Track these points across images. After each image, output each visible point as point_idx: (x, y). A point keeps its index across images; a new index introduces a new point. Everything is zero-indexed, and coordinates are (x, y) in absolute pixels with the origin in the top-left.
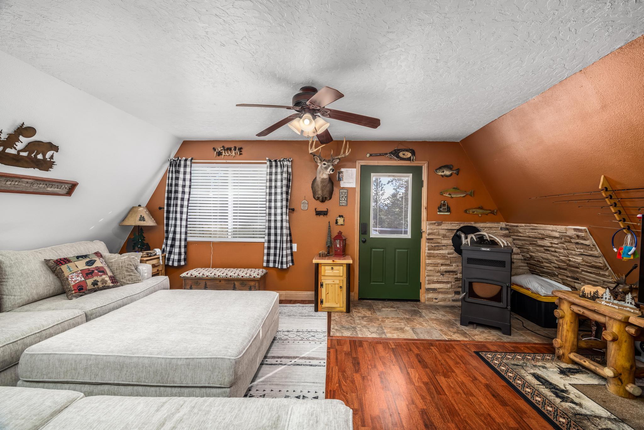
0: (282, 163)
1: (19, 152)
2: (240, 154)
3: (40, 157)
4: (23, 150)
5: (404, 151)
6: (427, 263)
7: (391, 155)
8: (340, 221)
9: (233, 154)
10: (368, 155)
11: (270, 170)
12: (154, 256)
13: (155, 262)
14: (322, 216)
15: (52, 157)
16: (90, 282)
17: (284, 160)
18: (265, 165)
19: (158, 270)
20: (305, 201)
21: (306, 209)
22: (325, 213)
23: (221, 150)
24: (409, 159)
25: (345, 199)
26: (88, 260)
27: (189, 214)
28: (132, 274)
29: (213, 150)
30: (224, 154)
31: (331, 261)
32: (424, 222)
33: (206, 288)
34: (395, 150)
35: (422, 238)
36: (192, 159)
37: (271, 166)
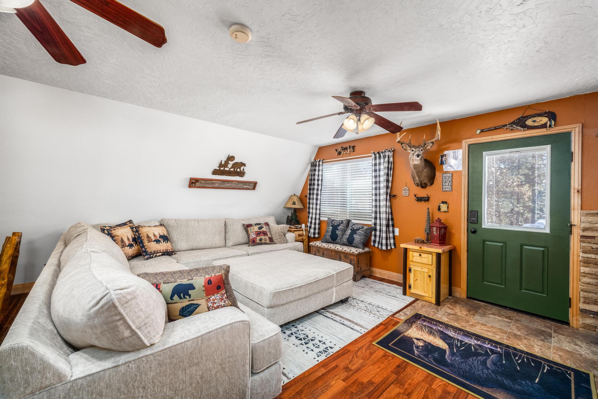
0: (384, 154)
1: (230, 169)
2: (353, 151)
3: (238, 170)
4: (231, 168)
5: (534, 117)
6: (582, 271)
7: (512, 126)
8: (444, 207)
9: (349, 152)
10: (478, 132)
11: (375, 162)
12: (300, 228)
13: (301, 232)
14: (423, 202)
15: (243, 169)
16: (258, 238)
17: (385, 152)
18: (371, 158)
19: (302, 239)
20: (406, 187)
21: (407, 195)
22: (427, 199)
23: (341, 150)
24: (544, 126)
25: (449, 184)
26: (260, 226)
27: (321, 200)
28: (281, 237)
29: (335, 151)
30: (342, 153)
31: (419, 247)
32: (576, 212)
33: (323, 256)
34: (519, 119)
35: (571, 234)
36: (323, 160)
37: (375, 158)
